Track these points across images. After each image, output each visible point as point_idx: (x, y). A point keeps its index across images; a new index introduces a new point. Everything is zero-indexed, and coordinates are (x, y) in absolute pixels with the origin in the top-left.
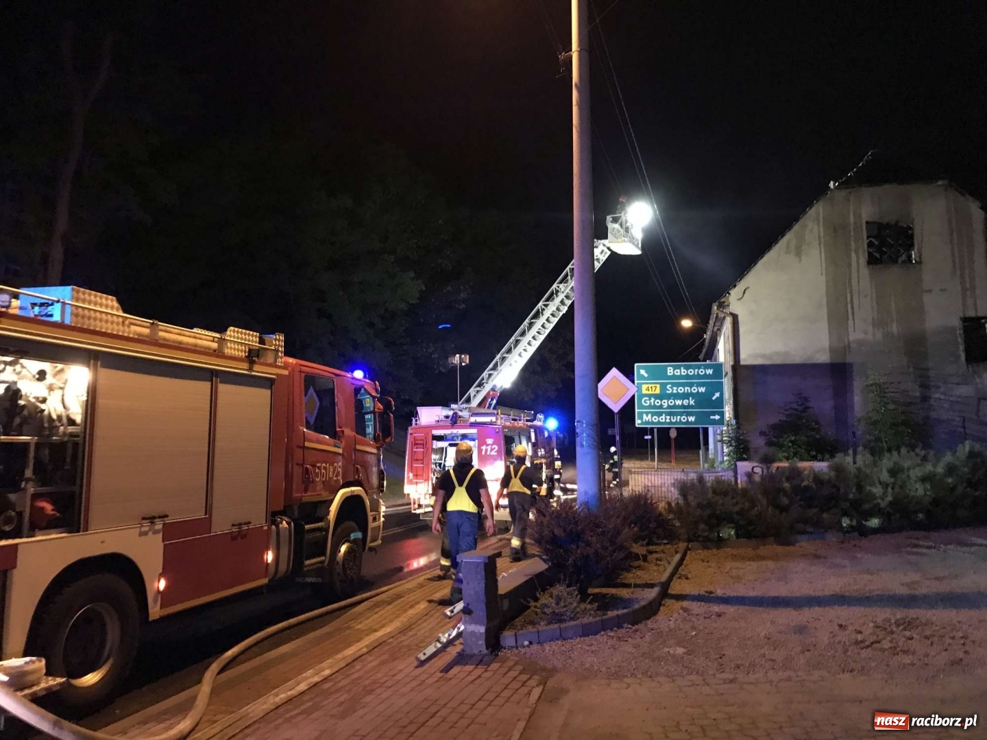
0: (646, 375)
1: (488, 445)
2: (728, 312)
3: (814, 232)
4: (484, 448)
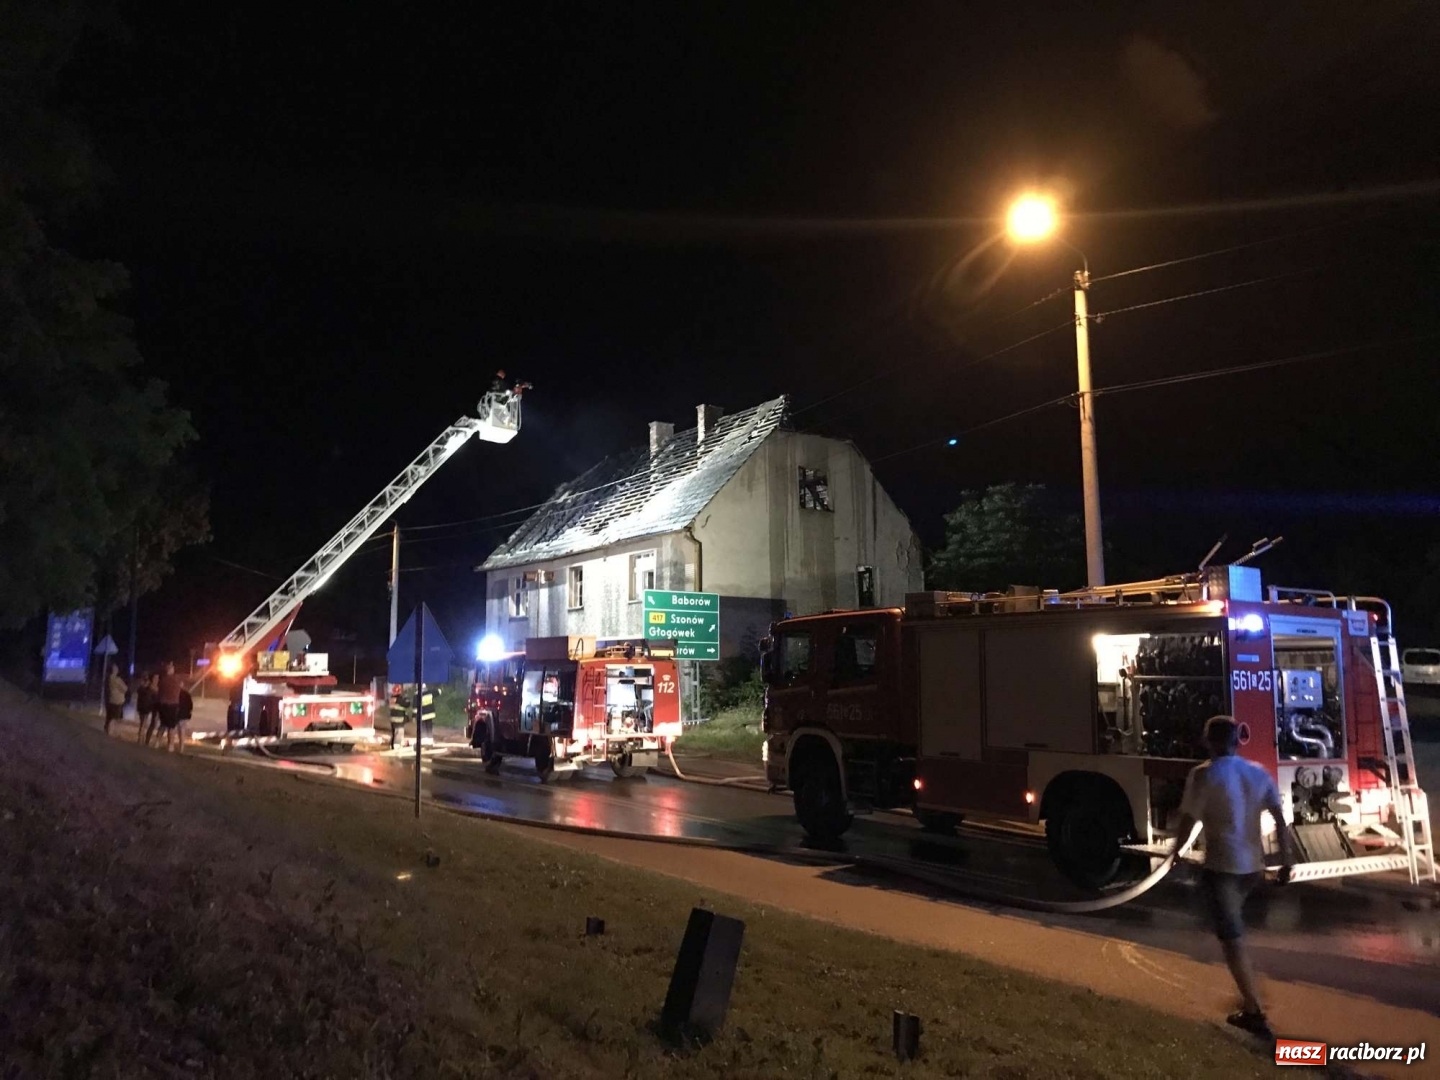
0: (653, 603)
1: (664, 682)
2: (693, 539)
3: (762, 469)
4: (661, 685)
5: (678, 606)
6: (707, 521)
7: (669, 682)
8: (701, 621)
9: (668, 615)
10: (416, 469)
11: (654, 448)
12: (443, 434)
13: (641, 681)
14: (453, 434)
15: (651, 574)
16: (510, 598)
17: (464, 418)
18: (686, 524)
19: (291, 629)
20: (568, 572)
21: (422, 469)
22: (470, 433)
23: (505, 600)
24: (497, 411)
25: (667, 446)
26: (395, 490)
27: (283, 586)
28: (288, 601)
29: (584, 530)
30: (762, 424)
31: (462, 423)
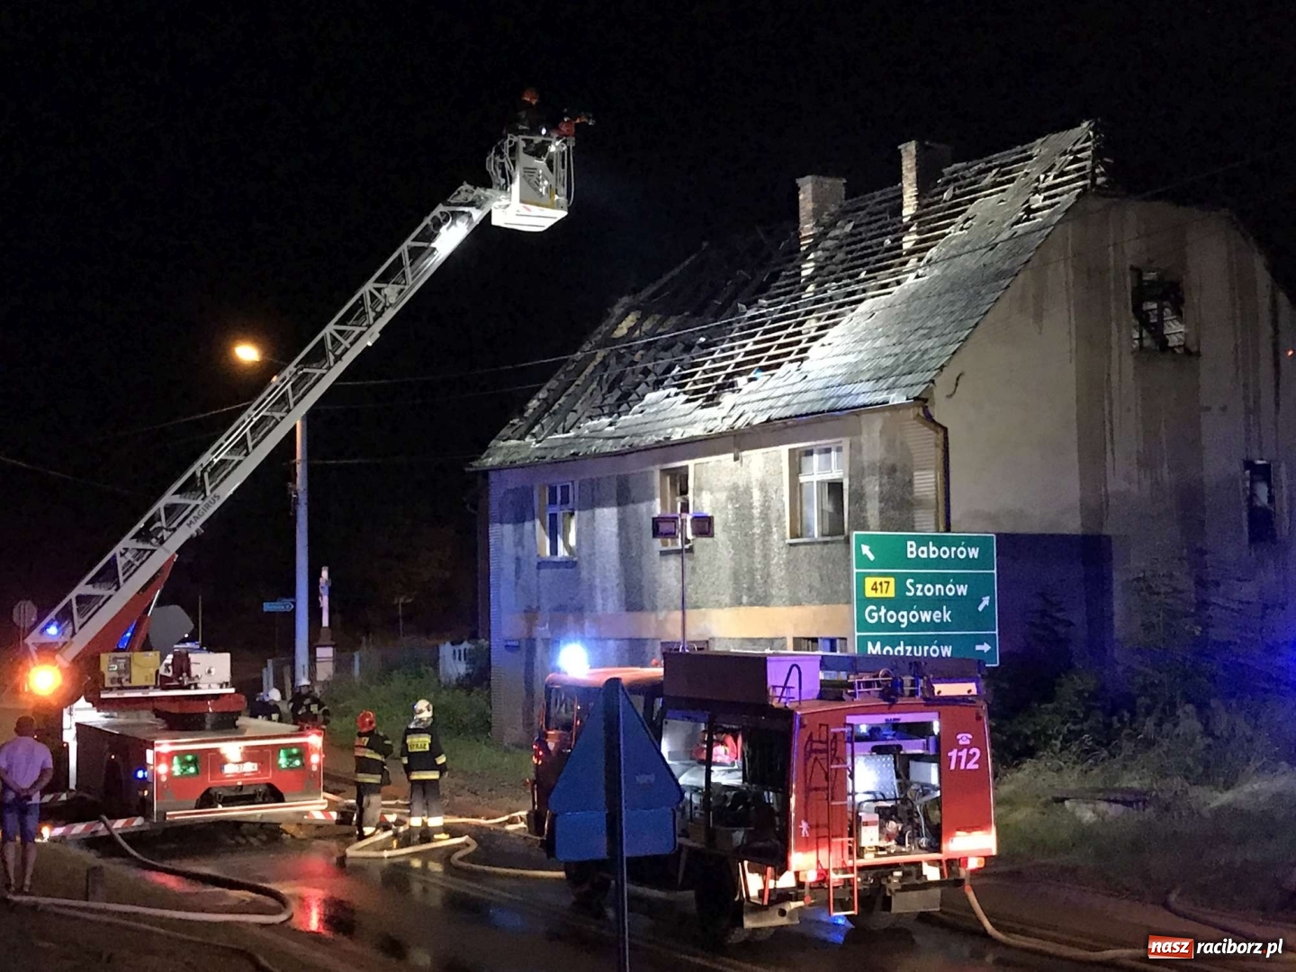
0: (872, 557)
1: (961, 748)
2: (929, 418)
3: (1060, 275)
4: (953, 754)
5: (918, 562)
6: (957, 385)
7: (969, 747)
8: (963, 590)
9: (900, 581)
10: (379, 290)
11: (808, 228)
12: (428, 221)
13: (913, 747)
14: (446, 220)
15: (835, 488)
16: (538, 523)
17: (466, 186)
18: (917, 391)
19: (156, 606)
20: (657, 475)
21: (390, 291)
22: (477, 215)
23: (528, 525)
24: (529, 172)
25: (833, 225)
26: (341, 333)
27: (141, 525)
28: (153, 551)
29: (683, 397)
30: (1050, 181)
31: (460, 199)
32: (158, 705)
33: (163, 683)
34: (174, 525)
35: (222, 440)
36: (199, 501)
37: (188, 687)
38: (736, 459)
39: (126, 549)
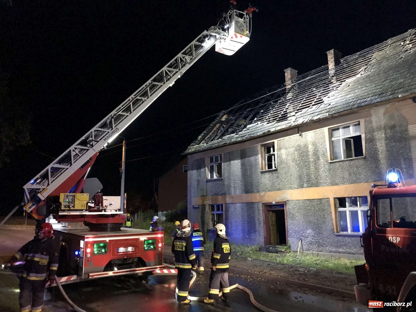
14: (207, 37)
20: (259, 147)
21: (188, 58)
22: (218, 36)
23: (203, 170)
24: (237, 23)
26: (169, 71)
32: (86, 219)
33: (90, 209)
34: (98, 140)
35: (120, 106)
36: (109, 131)
37: (101, 211)
38: (300, 135)
39: (76, 148)
